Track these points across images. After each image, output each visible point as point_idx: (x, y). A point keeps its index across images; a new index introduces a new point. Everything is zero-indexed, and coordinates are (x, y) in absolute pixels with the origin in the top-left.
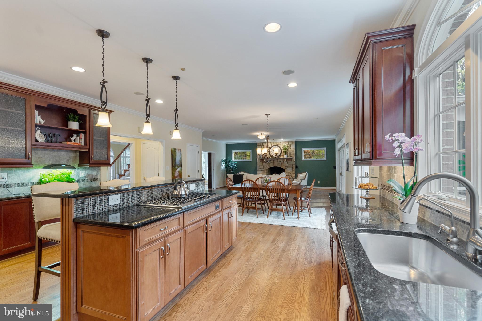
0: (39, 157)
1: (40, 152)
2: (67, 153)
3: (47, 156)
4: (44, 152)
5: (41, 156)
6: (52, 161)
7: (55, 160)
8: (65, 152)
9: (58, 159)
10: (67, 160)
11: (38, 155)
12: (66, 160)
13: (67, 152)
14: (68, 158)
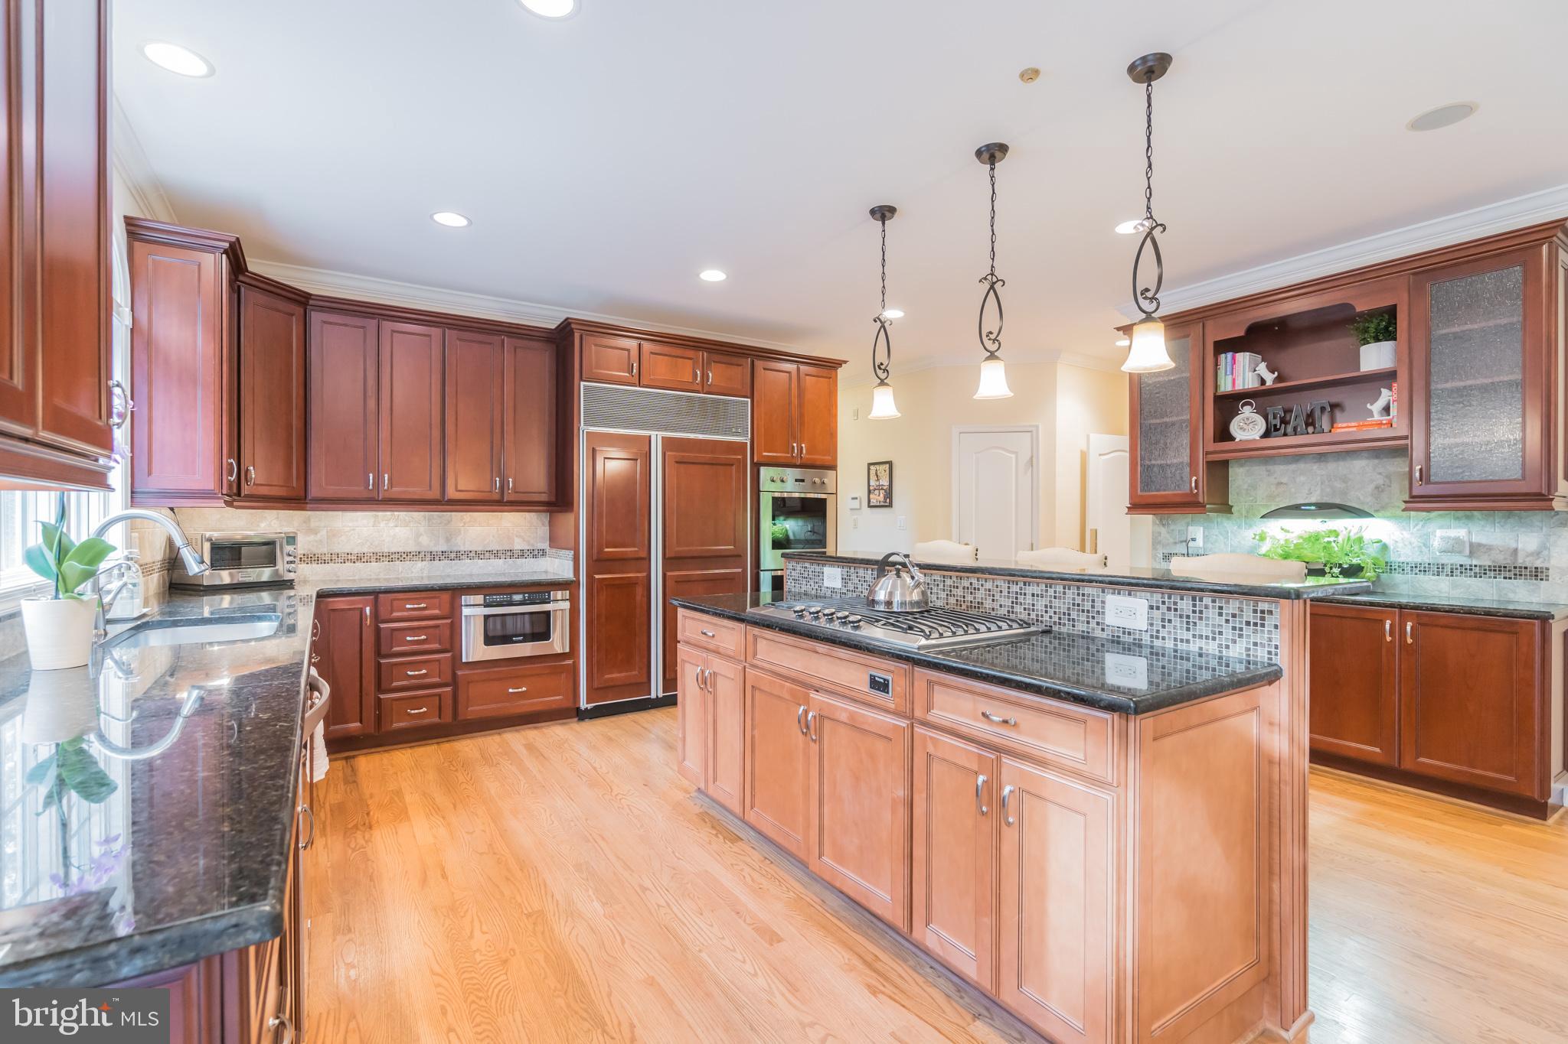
0: (1280, 484)
1: (1282, 467)
2: (1376, 461)
3: (1303, 479)
4: (1293, 467)
5: (1284, 480)
6: (1318, 492)
7: (1328, 490)
8: (1367, 458)
9: (1338, 485)
10: (1377, 488)
11: (1275, 478)
12: (1370, 488)
13: (1377, 457)
14: (1380, 481)
